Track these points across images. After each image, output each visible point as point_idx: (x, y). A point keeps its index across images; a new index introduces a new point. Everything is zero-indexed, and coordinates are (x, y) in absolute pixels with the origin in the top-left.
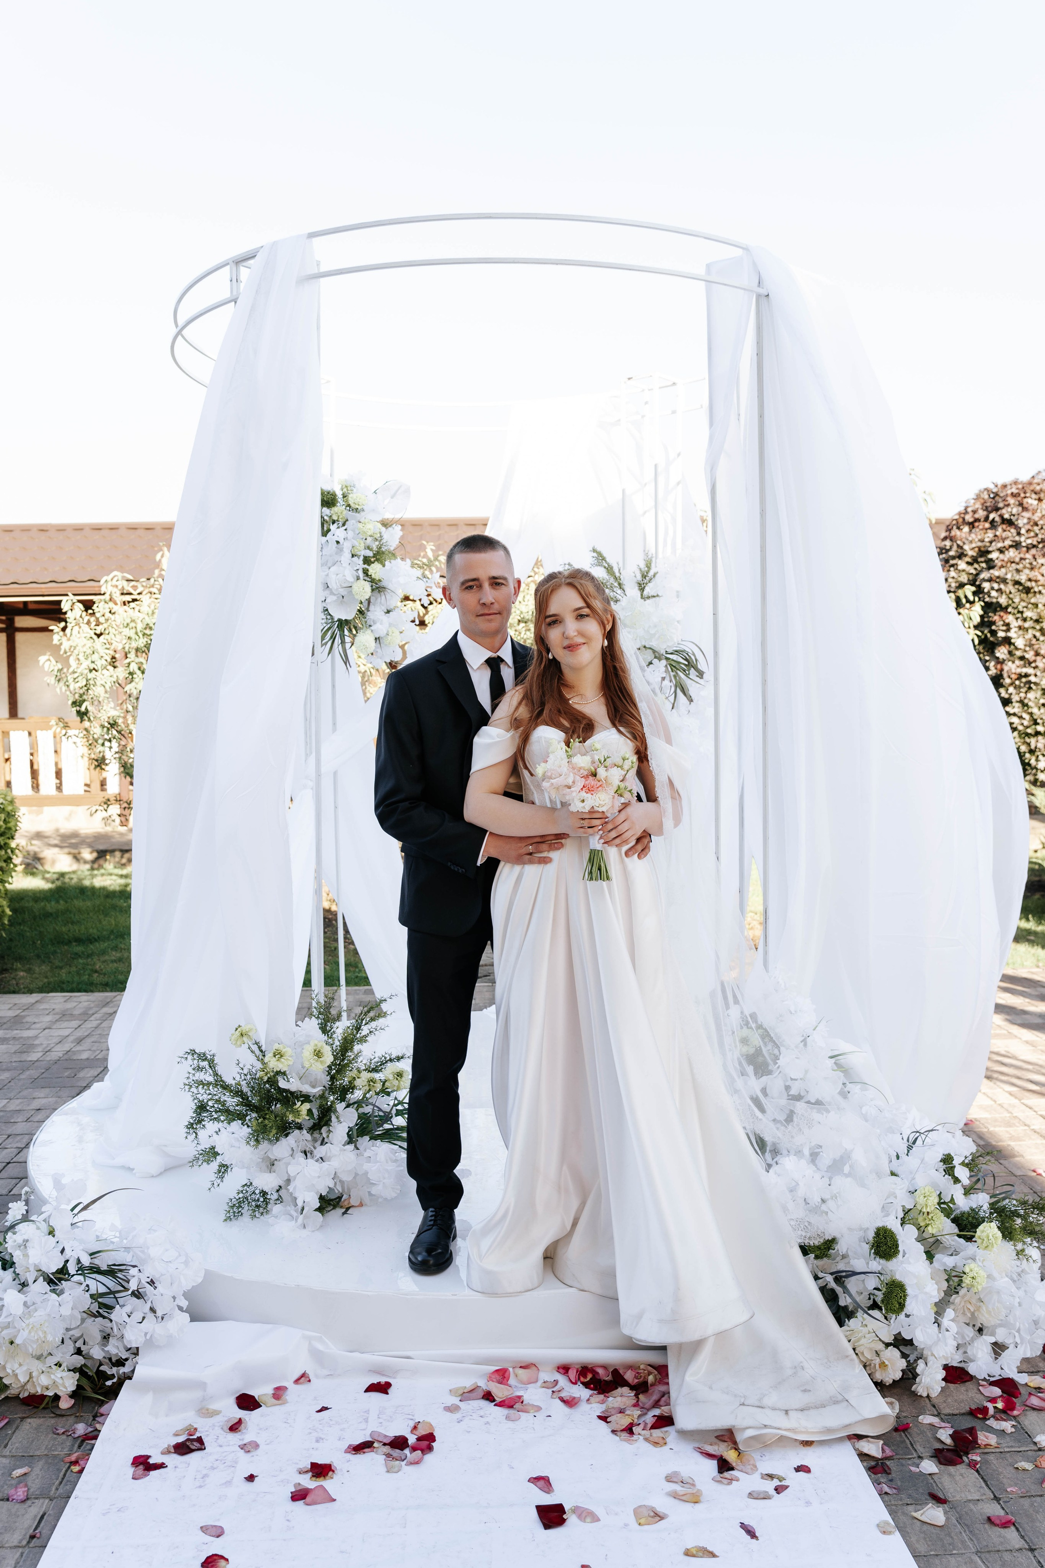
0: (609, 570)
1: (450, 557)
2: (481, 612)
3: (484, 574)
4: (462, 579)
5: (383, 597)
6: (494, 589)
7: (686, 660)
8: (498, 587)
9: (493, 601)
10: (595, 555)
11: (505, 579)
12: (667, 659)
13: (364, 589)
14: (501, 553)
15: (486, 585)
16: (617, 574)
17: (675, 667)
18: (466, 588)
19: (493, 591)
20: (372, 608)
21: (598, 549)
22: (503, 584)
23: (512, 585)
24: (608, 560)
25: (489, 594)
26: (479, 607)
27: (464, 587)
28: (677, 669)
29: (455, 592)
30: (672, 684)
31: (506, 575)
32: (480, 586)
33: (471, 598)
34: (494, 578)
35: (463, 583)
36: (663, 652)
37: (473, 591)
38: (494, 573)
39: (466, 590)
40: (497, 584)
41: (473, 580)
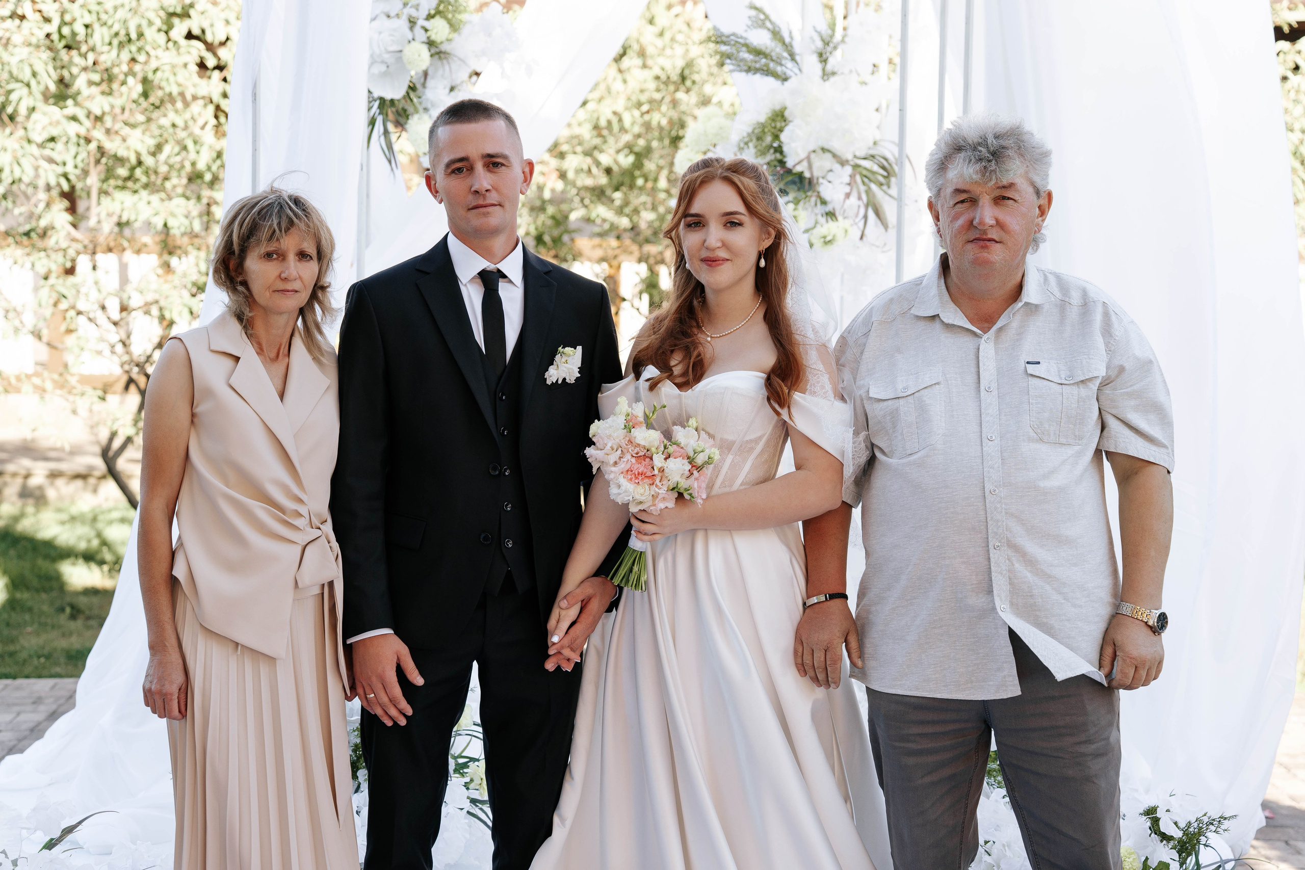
0: (776, 34)
1: (432, 132)
2: (474, 204)
3: (474, 151)
4: (446, 159)
5: (447, 67)
6: (490, 171)
7: (884, 168)
8: (496, 170)
9: (489, 187)
10: (753, 13)
11: (505, 157)
12: (856, 166)
13: (419, 57)
14: (501, 123)
15: (479, 167)
16: (787, 40)
17: (866, 177)
18: (453, 172)
19: (489, 175)
20: (430, 83)
21: (758, 5)
22: (503, 165)
24: (773, 18)
25: (483, 179)
26: (471, 197)
27: (450, 170)
28: (870, 180)
29: (439, 178)
30: (860, 203)
31: (507, 152)
32: (471, 169)
33: (458, 184)
34: (490, 156)
35: (448, 165)
36: (849, 157)
37: (462, 175)
38: (490, 150)
39: (453, 175)
40: (496, 165)
41: (462, 160)
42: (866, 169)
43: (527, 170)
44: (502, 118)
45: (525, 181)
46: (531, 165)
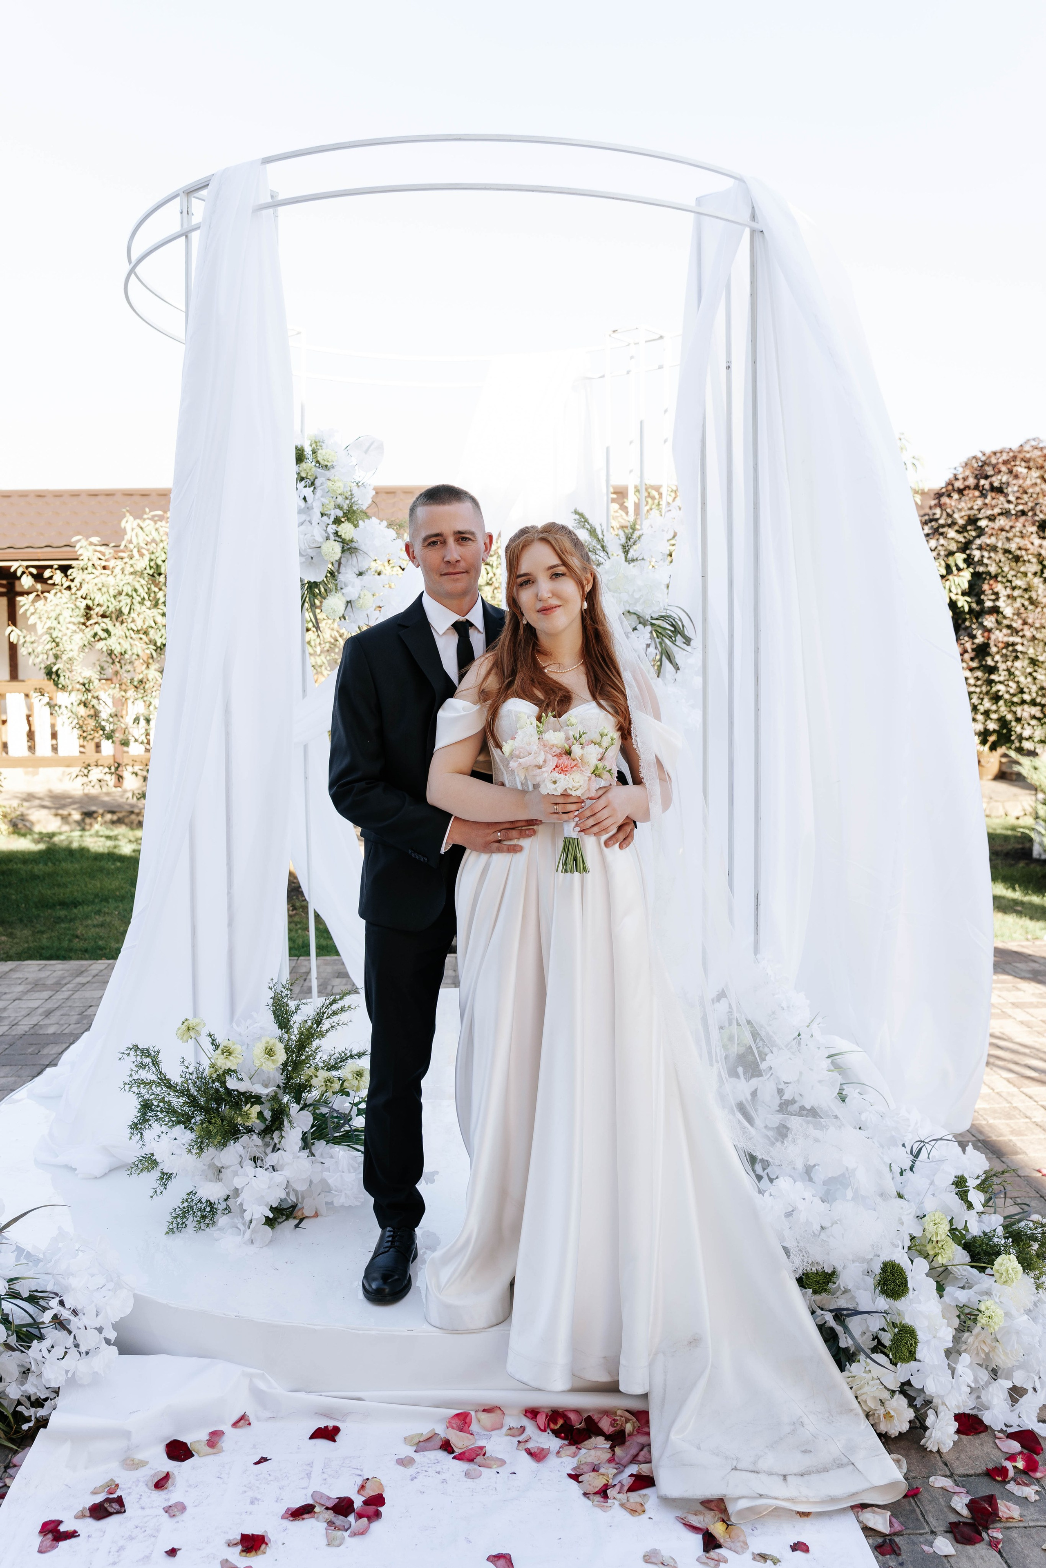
0: (593, 532)
1: (412, 510)
2: (445, 571)
3: (448, 528)
4: (423, 534)
5: (355, 559)
6: (460, 545)
7: (673, 625)
8: (464, 543)
9: (459, 558)
10: (577, 517)
11: (472, 534)
12: (652, 625)
13: (334, 550)
14: (467, 505)
15: (451, 541)
16: (600, 536)
17: (660, 633)
18: (429, 544)
19: (458, 547)
20: (342, 569)
21: (580, 511)
22: (470, 539)
23: (481, 541)
24: (590, 522)
25: (454, 551)
26: (443, 565)
27: (427, 543)
28: (663, 635)
29: (418, 548)
30: (657, 651)
31: (473, 529)
32: (444, 543)
33: (434, 555)
34: (460, 533)
35: (425, 539)
36: (648, 617)
37: (437, 547)
38: (461, 527)
39: (429, 547)
40: (465, 539)
41: (437, 535)
42: (659, 626)
43: (488, 541)
44: (469, 500)
45: (486, 550)
46: (491, 537)
